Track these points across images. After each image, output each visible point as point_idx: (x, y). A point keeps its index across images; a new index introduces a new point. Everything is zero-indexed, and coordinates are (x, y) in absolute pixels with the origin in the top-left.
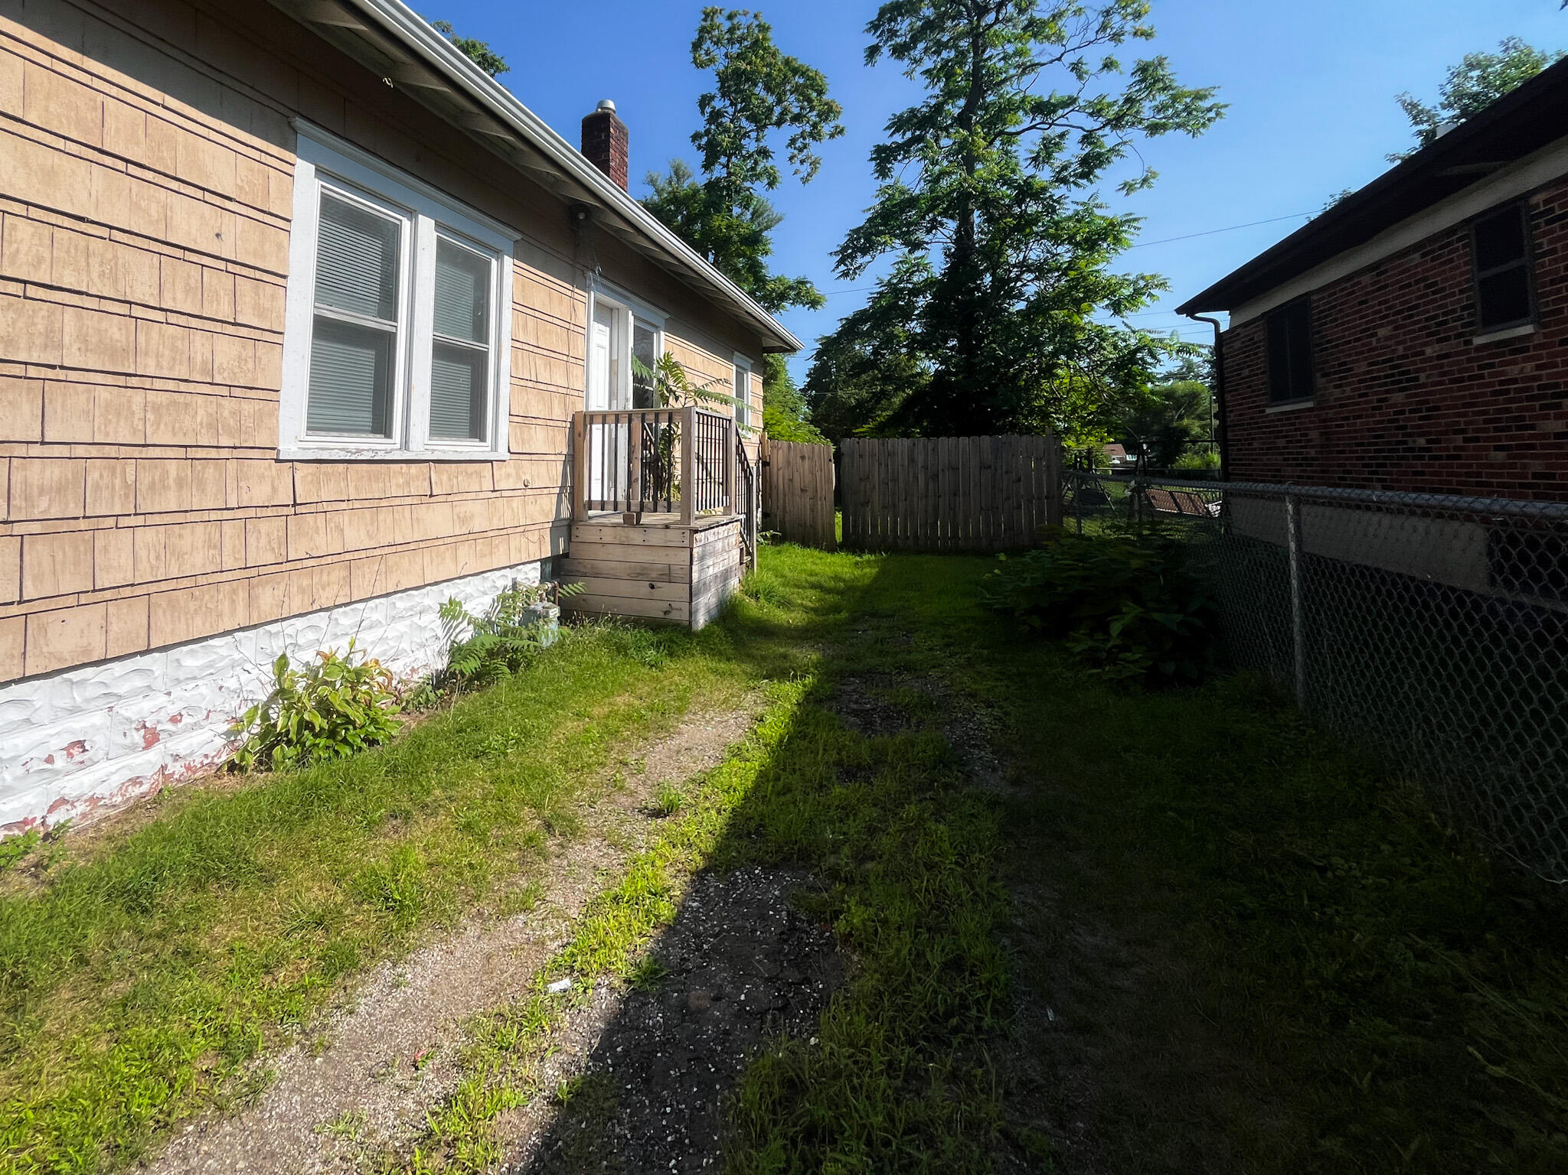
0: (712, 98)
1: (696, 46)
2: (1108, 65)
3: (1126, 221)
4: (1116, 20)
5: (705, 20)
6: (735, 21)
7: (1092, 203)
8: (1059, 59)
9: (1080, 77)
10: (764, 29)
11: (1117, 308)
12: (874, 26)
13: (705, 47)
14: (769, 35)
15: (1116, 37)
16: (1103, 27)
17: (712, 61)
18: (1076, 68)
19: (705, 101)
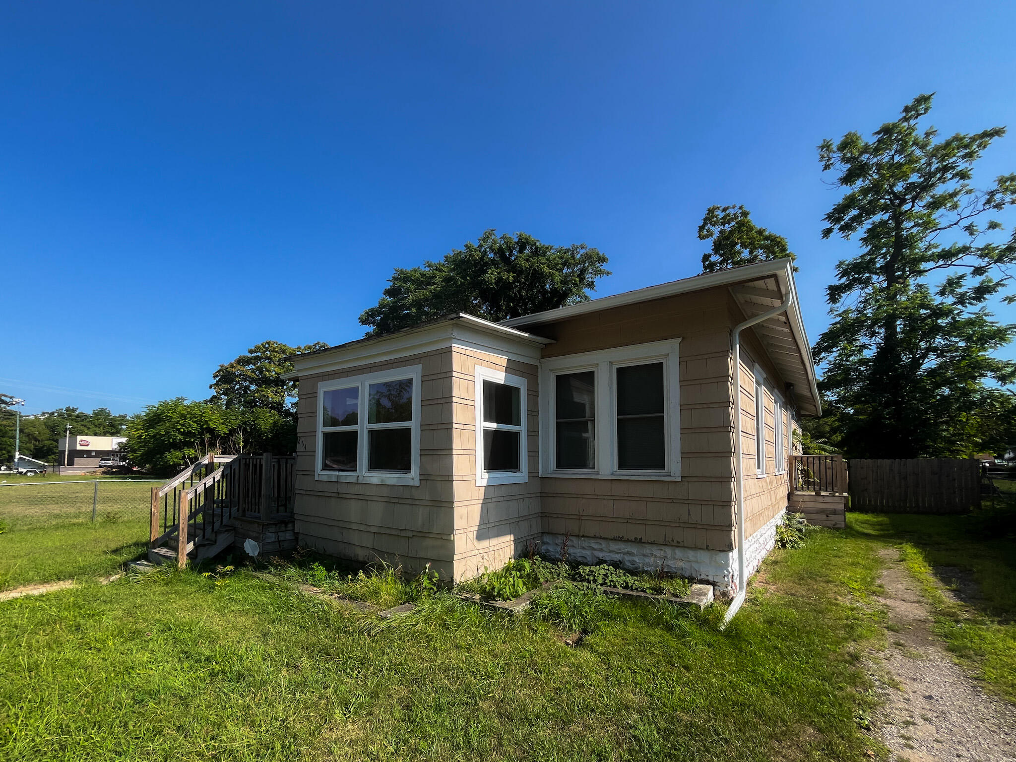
0: (710, 256)
1: (701, 228)
2: (993, 226)
3: (1010, 328)
4: (998, 197)
5: (708, 214)
6: (727, 212)
7: (982, 313)
8: (956, 223)
9: (971, 234)
10: (745, 214)
11: (1003, 379)
12: (829, 217)
13: (706, 228)
14: (749, 217)
15: (998, 206)
16: (989, 202)
17: (711, 235)
18: (970, 229)
19: (706, 258)
